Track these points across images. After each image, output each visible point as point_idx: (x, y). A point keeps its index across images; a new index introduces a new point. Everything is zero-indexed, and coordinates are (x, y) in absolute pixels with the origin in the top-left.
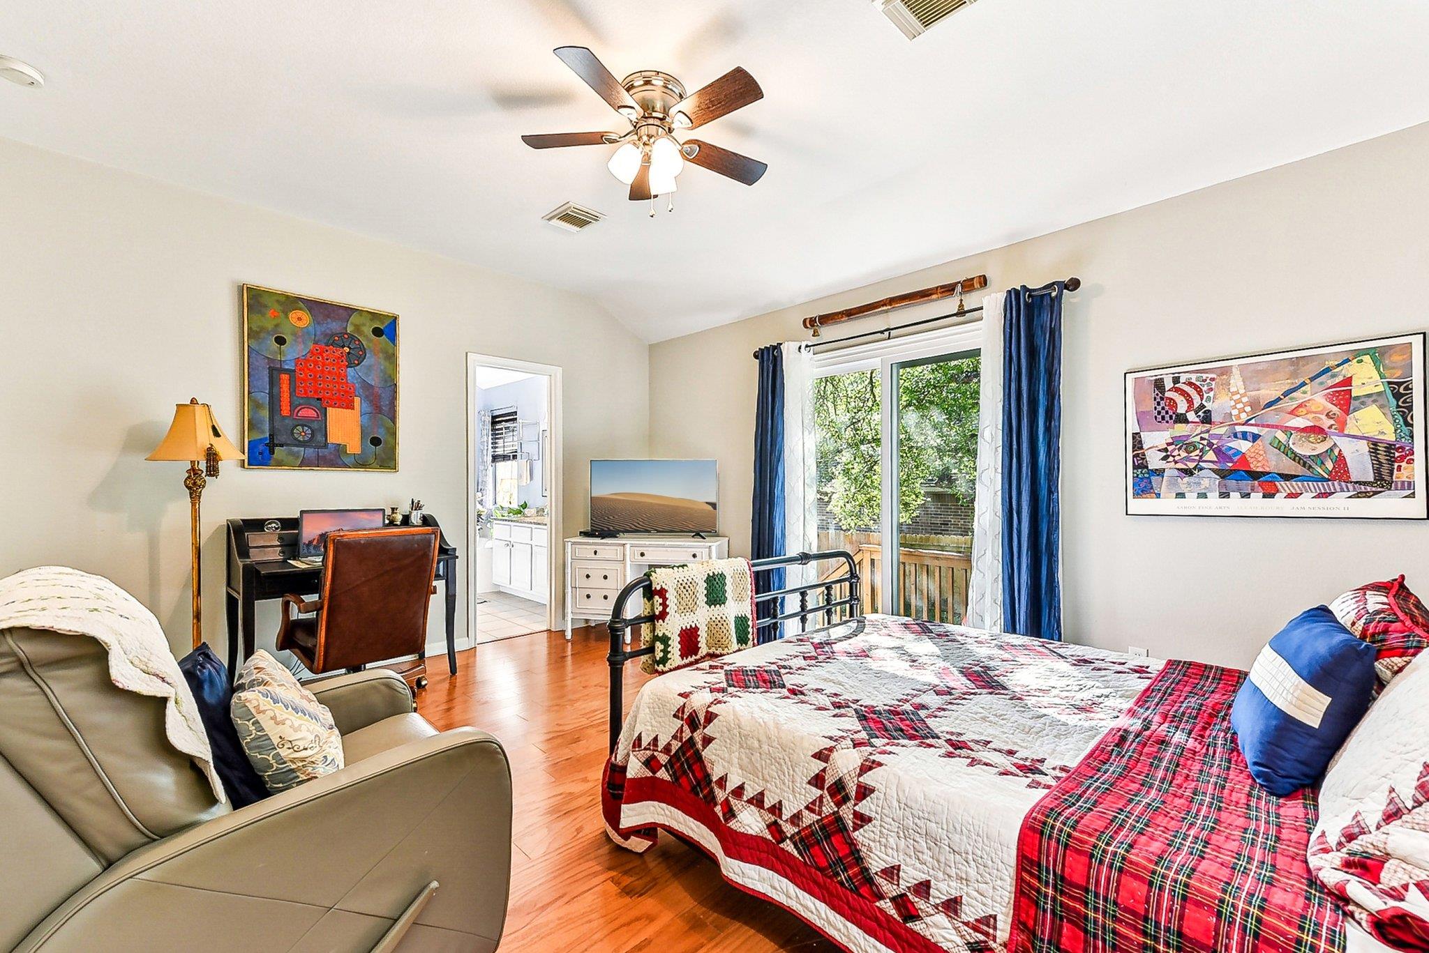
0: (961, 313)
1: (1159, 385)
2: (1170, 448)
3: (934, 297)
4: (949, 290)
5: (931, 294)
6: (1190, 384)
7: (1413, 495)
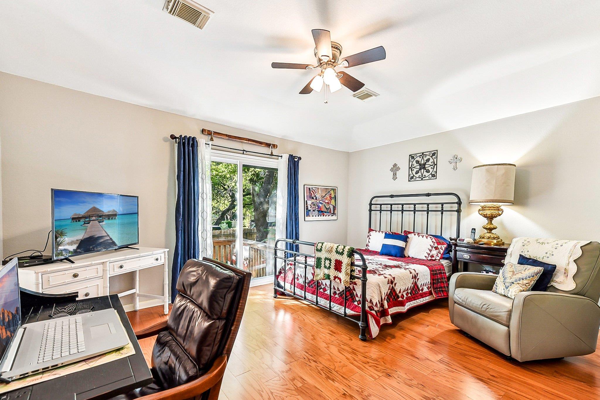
0: (272, 155)
1: (310, 189)
2: (311, 205)
3: (263, 145)
4: (268, 145)
5: (262, 144)
6: (314, 190)
7: (336, 216)
